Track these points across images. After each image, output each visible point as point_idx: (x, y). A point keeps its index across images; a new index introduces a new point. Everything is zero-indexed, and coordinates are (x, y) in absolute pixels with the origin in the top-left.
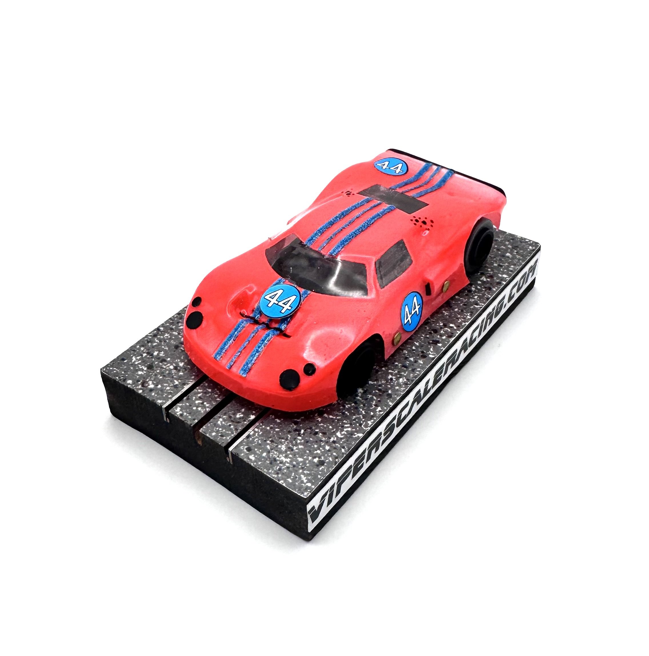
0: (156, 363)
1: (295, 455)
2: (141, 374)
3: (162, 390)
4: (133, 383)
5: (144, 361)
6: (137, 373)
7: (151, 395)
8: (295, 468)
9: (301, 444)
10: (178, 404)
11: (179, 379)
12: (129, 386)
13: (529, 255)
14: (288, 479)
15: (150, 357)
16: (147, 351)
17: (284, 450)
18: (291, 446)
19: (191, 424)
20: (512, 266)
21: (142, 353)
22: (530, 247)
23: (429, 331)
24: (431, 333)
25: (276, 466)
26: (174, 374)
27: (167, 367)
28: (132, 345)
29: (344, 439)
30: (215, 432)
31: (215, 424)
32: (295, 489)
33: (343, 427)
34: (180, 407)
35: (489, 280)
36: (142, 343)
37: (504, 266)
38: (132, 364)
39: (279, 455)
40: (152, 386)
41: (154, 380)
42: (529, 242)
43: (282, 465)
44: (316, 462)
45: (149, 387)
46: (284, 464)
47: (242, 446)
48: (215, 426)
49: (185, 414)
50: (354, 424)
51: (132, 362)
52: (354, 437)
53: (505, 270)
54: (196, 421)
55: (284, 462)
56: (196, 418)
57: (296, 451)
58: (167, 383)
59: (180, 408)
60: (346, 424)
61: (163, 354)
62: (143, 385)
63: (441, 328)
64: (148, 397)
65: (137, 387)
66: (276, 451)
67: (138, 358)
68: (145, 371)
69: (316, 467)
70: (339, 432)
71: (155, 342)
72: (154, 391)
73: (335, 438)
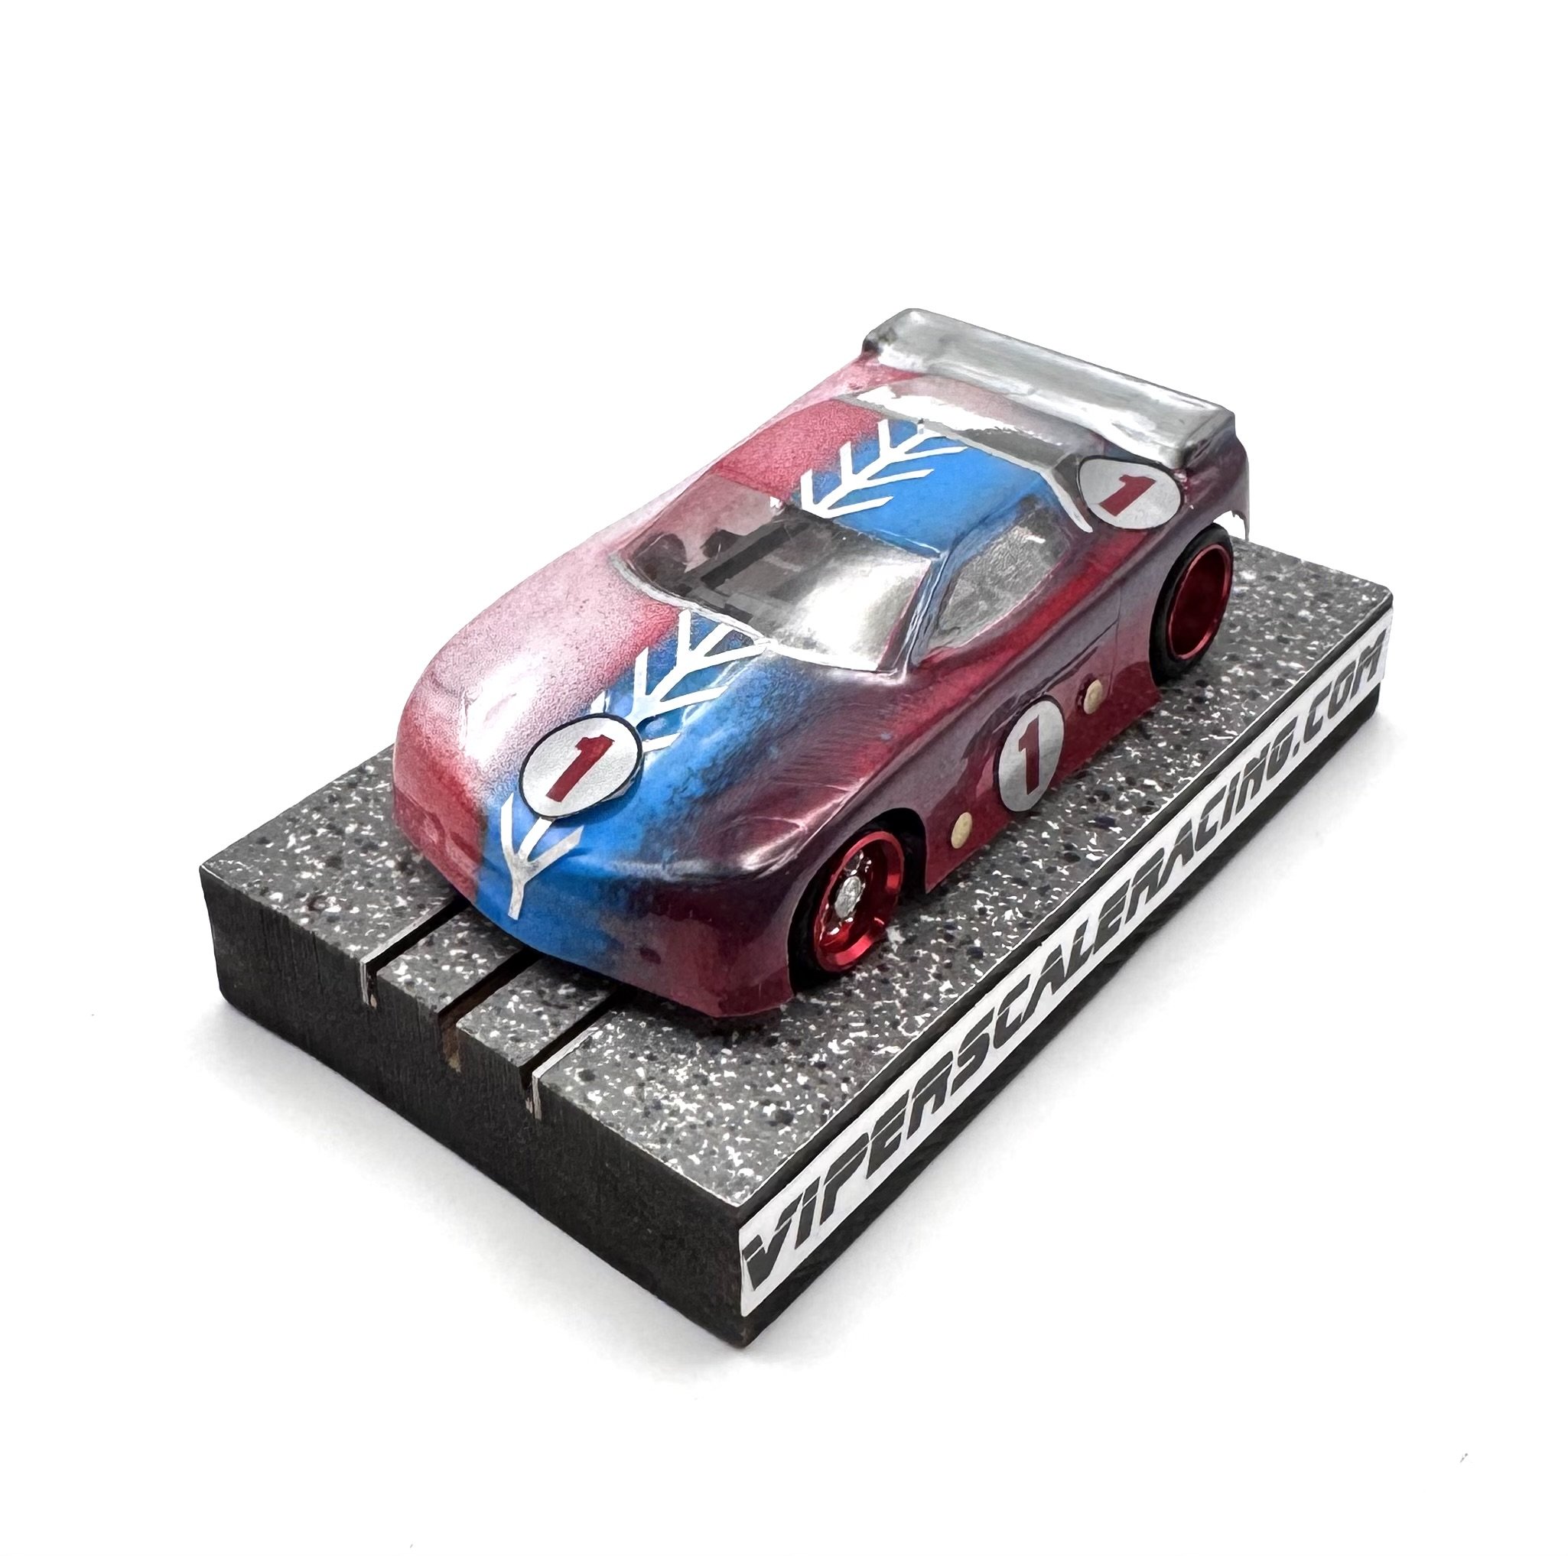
0: (350, 852)
1: (712, 1095)
2: (310, 880)
3: (361, 920)
4: (286, 901)
5: (317, 849)
6: (297, 876)
7: (331, 933)
8: (713, 1128)
9: (729, 1067)
10: (403, 956)
11: (409, 894)
12: (275, 907)
13: (1361, 615)
14: (692, 1154)
15: (336, 836)
16: (328, 823)
17: (682, 1081)
18: (701, 1071)
19: (435, 1007)
20: (1316, 643)
21: (314, 826)
22: (1365, 598)
23: (1087, 796)
24: (1092, 801)
25: (659, 1122)
26: (395, 882)
27: (379, 863)
28: (291, 806)
29: (846, 1059)
30: (498, 1030)
31: (500, 1011)
32: (709, 1183)
33: (845, 1027)
34: (408, 963)
35: (1251, 673)
36: (319, 802)
37: (1293, 640)
38: (285, 855)
39: (669, 1091)
40: (334, 909)
41: (343, 894)
42: (1360, 586)
43: (674, 1119)
44: (769, 1114)
45: (327, 910)
46: (682, 1119)
47: (569, 1067)
48: (498, 1014)
49: (420, 980)
50: (877, 1021)
51: (284, 847)
52: (876, 1053)
53: (1297, 652)
54: (449, 1000)
55: (681, 1112)
56: (449, 993)
57: (717, 1084)
58: (377, 902)
59: (406, 967)
60: (856, 1020)
61: (371, 831)
62: (311, 905)
63: (1121, 789)
64: (323, 937)
65: (296, 911)
66: (661, 1083)
67: (303, 838)
68: (320, 871)
69: (769, 1126)
70: (835, 1041)
71: (350, 801)
72: (341, 922)
73: (825, 1055)
